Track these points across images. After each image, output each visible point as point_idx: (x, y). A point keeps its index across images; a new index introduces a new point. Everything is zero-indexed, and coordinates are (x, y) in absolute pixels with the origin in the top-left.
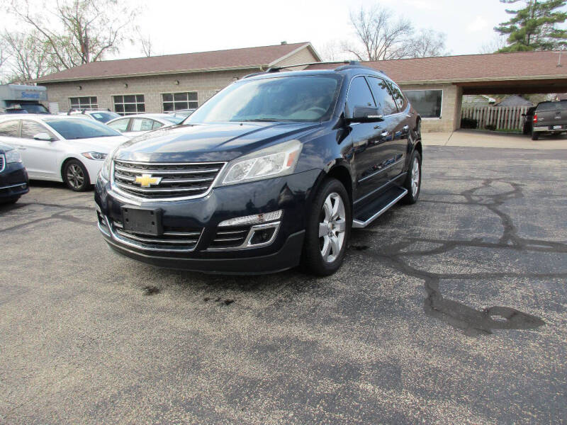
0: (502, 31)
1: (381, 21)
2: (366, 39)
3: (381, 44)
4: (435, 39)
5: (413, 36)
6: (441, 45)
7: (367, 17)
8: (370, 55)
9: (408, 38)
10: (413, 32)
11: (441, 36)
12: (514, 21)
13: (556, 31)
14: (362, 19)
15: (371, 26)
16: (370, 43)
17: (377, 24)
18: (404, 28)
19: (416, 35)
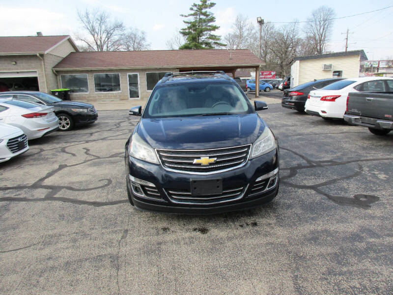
0: (184, 34)
1: (102, 20)
2: (93, 31)
3: (104, 36)
4: (139, 34)
5: (125, 32)
6: (144, 39)
7: (91, 16)
8: (97, 43)
9: (122, 33)
10: (125, 29)
11: (143, 33)
12: (189, 28)
13: (212, 36)
14: (88, 17)
15: (94, 23)
16: (96, 36)
17: (99, 22)
18: (119, 26)
19: (127, 32)
